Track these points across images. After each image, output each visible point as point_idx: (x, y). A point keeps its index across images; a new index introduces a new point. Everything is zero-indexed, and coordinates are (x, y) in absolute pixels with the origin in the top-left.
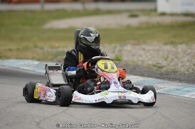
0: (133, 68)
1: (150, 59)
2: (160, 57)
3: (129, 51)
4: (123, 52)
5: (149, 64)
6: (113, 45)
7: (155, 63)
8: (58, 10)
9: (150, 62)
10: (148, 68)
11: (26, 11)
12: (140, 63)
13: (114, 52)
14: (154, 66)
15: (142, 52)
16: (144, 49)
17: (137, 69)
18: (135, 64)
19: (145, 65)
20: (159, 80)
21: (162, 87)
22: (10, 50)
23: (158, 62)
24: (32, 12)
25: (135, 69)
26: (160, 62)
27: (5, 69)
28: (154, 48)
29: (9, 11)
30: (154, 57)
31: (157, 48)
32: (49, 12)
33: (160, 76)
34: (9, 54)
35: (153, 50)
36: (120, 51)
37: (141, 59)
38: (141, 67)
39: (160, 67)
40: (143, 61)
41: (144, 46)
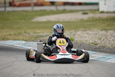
0: (80, 45)
1: (91, 40)
2: (97, 38)
3: (79, 35)
4: (76, 35)
5: (90, 43)
6: (71, 31)
7: (93, 42)
8: (41, 11)
9: (90, 41)
10: (89, 45)
11: (23, 11)
12: (84, 42)
13: (70, 35)
14: (92, 43)
15: (86, 35)
16: (88, 33)
17: (82, 46)
18: (82, 42)
19: (87, 43)
20: (94, 52)
21: (95, 56)
22: (10, 35)
23: (95, 41)
24: (26, 11)
25: (81, 45)
26: (97, 41)
27: (6, 46)
28: (94, 33)
29: (13, 11)
30: (93, 38)
31: (96, 32)
32: (36, 11)
33: (95, 50)
34: (9, 37)
35: (93, 34)
36: (74, 35)
37: (85, 39)
38: (85, 44)
39: (96, 44)
40: (87, 41)
41: (88, 32)
